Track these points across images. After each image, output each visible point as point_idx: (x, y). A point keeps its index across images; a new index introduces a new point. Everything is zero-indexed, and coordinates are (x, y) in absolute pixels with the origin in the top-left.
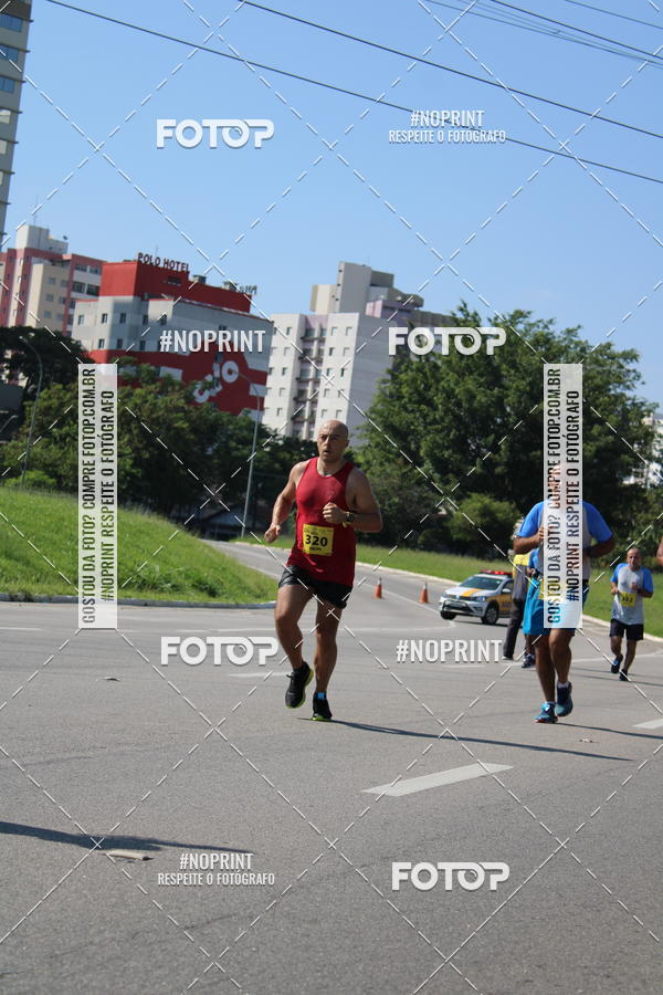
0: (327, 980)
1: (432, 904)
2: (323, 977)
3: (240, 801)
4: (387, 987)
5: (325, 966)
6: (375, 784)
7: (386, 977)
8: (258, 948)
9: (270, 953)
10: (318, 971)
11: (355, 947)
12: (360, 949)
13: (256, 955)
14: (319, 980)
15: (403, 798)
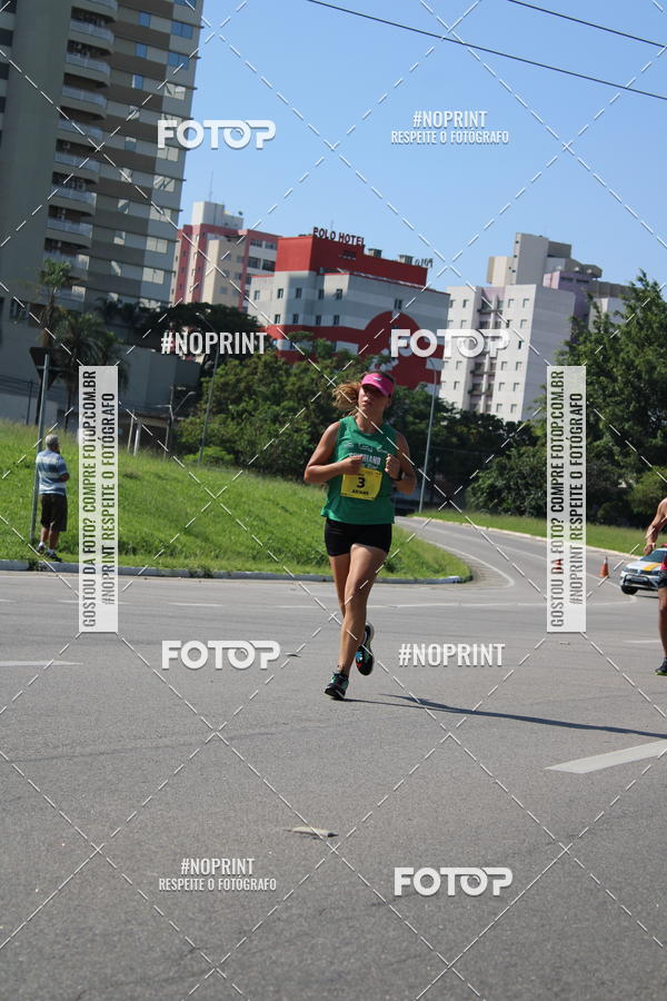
0: (514, 958)
1: (620, 882)
2: (512, 956)
3: (424, 777)
4: (576, 967)
5: (513, 944)
6: (559, 761)
7: (575, 956)
8: (445, 926)
9: (457, 931)
10: (506, 950)
11: (543, 926)
12: (548, 927)
13: (443, 933)
14: (508, 959)
15: (589, 775)
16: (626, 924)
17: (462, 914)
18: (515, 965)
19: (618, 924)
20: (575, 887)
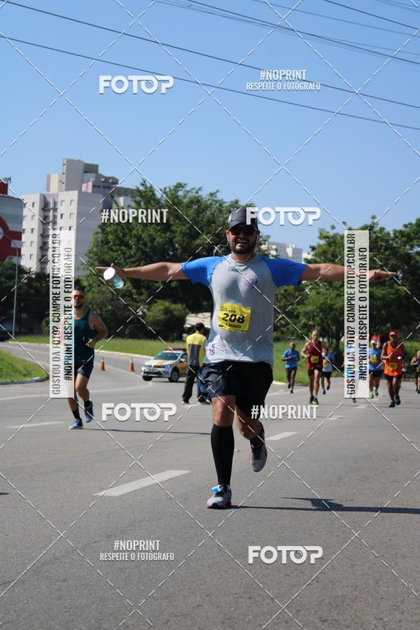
0: (72, 617)
2: (71, 615)
3: (16, 507)
4: (111, 618)
5: (71, 608)
6: (102, 489)
7: (110, 611)
8: (28, 601)
9: (36, 603)
10: (66, 612)
11: (90, 594)
12: (93, 595)
13: (28, 606)
14: (68, 618)
15: (121, 497)
16: (142, 588)
17: (39, 592)
18: (72, 621)
19: (138, 589)
20: (111, 568)
